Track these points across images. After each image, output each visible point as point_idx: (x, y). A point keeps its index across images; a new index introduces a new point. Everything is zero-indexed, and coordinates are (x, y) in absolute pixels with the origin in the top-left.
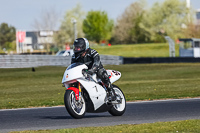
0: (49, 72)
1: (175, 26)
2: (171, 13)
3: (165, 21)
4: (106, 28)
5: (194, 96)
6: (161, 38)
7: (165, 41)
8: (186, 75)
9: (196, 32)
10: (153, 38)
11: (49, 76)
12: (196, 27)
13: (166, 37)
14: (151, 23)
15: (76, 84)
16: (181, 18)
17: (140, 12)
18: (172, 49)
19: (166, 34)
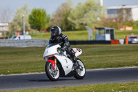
0: (6, 51)
1: (93, 19)
2: (90, 10)
3: (85, 15)
4: (45, 20)
5: (105, 67)
6: (83, 27)
7: (86, 30)
8: (100, 53)
9: (107, 23)
10: (77, 27)
11: (6, 53)
12: (107, 19)
13: (87, 27)
14: (76, 17)
15: (52, 58)
16: (96, 14)
17: (68, 10)
18: (90, 35)
19: (86, 25)
